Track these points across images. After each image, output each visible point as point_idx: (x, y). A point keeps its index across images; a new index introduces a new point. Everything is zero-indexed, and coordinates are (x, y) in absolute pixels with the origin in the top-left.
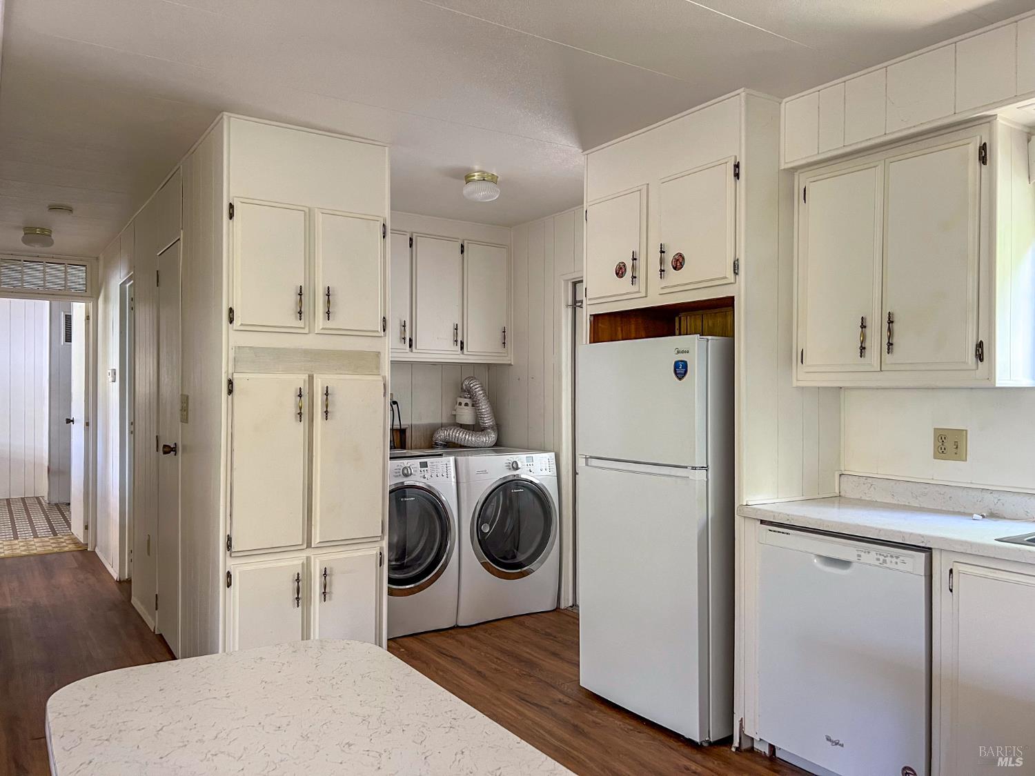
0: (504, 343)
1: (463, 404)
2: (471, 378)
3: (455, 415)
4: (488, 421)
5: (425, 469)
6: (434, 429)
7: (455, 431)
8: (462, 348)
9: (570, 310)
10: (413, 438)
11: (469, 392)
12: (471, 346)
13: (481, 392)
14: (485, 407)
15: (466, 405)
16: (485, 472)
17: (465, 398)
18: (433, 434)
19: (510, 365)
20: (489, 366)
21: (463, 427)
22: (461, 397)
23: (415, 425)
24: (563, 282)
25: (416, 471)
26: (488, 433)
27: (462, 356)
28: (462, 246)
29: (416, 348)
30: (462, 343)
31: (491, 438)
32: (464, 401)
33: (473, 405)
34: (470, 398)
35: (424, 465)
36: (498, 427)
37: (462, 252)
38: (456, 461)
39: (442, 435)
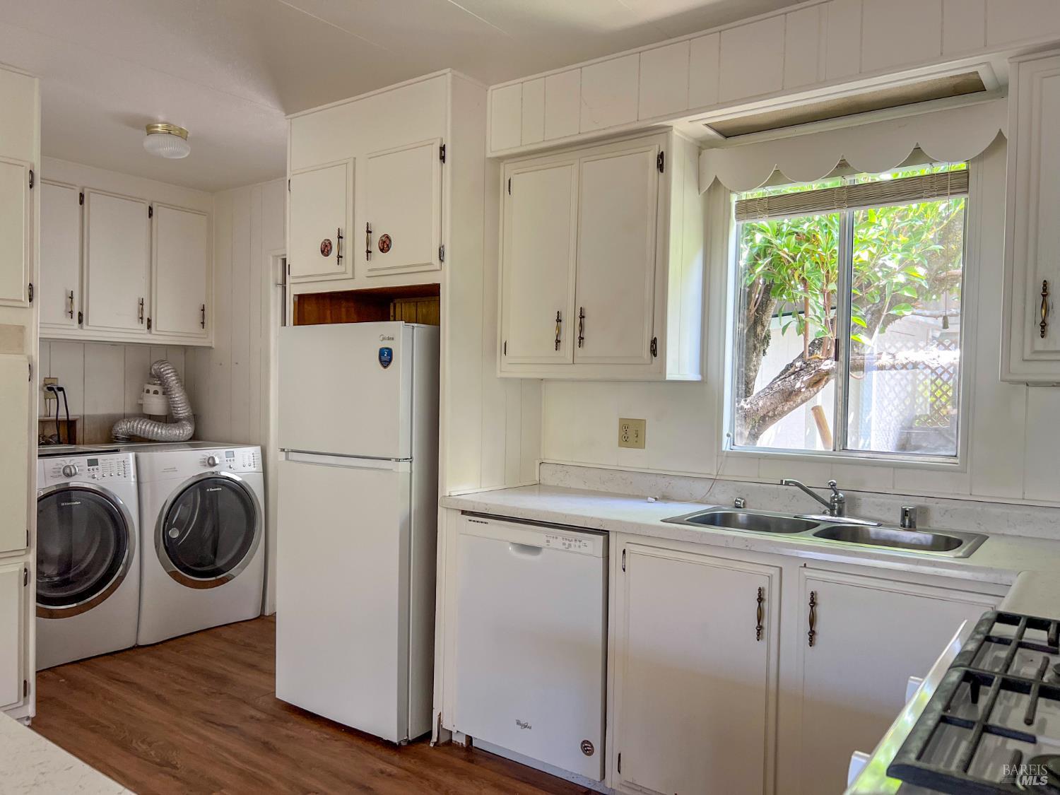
0: (203, 323)
1: (151, 392)
2: (162, 362)
3: (142, 405)
4: (183, 411)
6: (114, 420)
7: (145, 424)
8: (149, 327)
9: (280, 289)
10: (86, 431)
11: (159, 378)
12: (160, 324)
13: (173, 378)
14: (178, 396)
15: (156, 392)
16: (174, 470)
17: (154, 384)
18: (113, 426)
19: (211, 348)
20: (185, 348)
21: (152, 418)
22: (149, 383)
23: (88, 416)
24: (271, 258)
25: (82, 470)
26: (183, 426)
27: (149, 336)
28: (151, 209)
29: (87, 324)
30: (149, 321)
31: (188, 430)
32: (152, 388)
33: (164, 393)
34: (160, 384)
35: (93, 463)
36: (196, 418)
37: (150, 215)
38: (137, 458)
39: (123, 428)
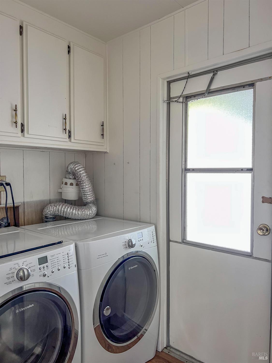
0: (103, 135)
1: (69, 184)
2: (77, 163)
3: (61, 193)
4: (89, 197)
5: (45, 265)
6: (44, 205)
7: (64, 207)
8: (70, 136)
9: (165, 105)
11: (75, 175)
12: (77, 135)
13: (84, 174)
14: (87, 186)
15: (71, 184)
16: (106, 255)
17: (70, 179)
19: (106, 153)
21: (66, 202)
22: (66, 178)
24: (161, 80)
25: (34, 270)
26: (90, 208)
27: (70, 144)
28: (69, 47)
29: (28, 133)
30: (70, 132)
31: (93, 210)
32: (69, 181)
33: (77, 185)
34: (75, 178)
35: (43, 260)
36: (97, 202)
37: (69, 52)
38: (76, 247)
39: (51, 210)
